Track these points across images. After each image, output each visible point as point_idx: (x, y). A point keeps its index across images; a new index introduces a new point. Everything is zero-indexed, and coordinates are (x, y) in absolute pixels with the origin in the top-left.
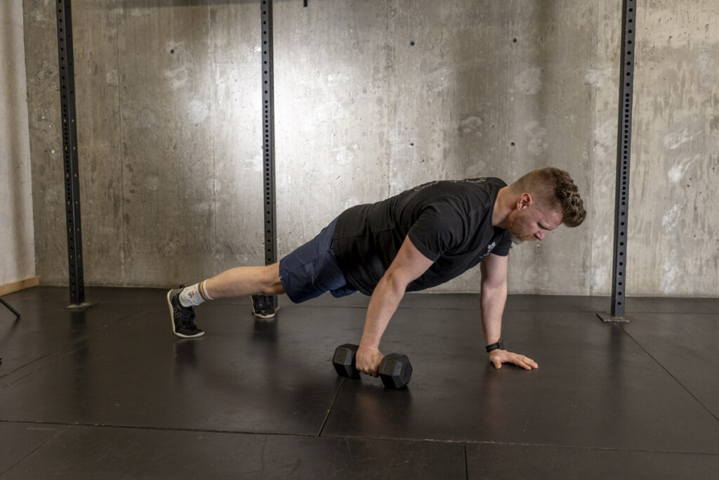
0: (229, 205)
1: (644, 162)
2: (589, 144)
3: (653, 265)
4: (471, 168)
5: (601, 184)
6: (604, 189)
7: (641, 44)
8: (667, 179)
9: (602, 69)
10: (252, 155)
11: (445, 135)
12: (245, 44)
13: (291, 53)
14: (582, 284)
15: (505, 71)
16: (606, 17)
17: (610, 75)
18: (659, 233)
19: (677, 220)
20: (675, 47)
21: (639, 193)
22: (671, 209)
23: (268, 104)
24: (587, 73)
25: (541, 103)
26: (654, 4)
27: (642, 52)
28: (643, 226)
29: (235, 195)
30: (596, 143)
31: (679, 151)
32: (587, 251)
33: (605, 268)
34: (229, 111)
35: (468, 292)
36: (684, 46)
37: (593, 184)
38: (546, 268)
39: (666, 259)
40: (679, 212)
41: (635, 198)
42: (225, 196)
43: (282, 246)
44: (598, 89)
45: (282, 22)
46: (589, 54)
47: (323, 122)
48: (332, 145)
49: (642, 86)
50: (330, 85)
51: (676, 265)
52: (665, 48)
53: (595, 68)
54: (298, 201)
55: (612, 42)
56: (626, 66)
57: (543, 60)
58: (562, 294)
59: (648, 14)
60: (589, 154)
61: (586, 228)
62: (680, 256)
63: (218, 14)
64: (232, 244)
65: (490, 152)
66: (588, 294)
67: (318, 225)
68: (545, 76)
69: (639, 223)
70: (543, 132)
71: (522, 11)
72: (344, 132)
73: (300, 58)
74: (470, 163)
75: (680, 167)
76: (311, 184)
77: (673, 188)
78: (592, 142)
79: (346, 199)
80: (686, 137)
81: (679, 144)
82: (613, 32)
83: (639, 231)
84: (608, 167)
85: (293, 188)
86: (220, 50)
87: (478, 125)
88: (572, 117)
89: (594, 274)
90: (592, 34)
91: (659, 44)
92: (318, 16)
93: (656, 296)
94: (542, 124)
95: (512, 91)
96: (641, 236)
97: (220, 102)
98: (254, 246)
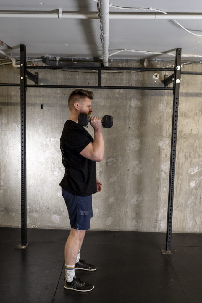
0: (7, 191)
1: (181, 179)
2: (159, 171)
3: (184, 220)
4: (111, 179)
5: (163, 187)
6: (165, 189)
7: (180, 132)
8: (189, 186)
9: (165, 141)
10: (17, 170)
11: (100, 165)
12: (15, 123)
13: (35, 128)
14: (155, 227)
15: (126, 140)
16: (166, 120)
17: (168, 144)
18: (186, 208)
19: (193, 202)
20: (193, 134)
21: (178, 192)
22: (191, 198)
23: (24, 160)
24: (158, 142)
25: (140, 154)
26: (186, 116)
27: (181, 135)
28: (180, 205)
29: (10, 187)
30: (162, 171)
31: (194, 175)
32: (158, 214)
33: (164, 221)
34: (8, 151)
35: (109, 230)
36: (197, 133)
37: (160, 187)
38: (141, 221)
39: (189, 218)
40: (194, 199)
41: (177, 193)
42: (5, 188)
43: (30, 209)
44: (163, 149)
45: (31, 115)
46: (160, 135)
47: (49, 158)
48: (52, 168)
49: (180, 149)
50: (52, 142)
51: (192, 221)
52: (189, 134)
53: (162, 141)
54: (37, 191)
55: (169, 130)
56: (173, 151)
57: (141, 136)
58: (147, 231)
59: (183, 120)
60: (159, 175)
61: (157, 205)
62: (194, 216)
63: (3, 110)
64: (8, 208)
65: (119, 173)
66: (158, 232)
67: (46, 201)
68: (142, 143)
69: (178, 204)
70: (140, 165)
71: (133, 116)
72: (58, 163)
73: (39, 130)
74: (111, 177)
75: (195, 181)
76: (43, 184)
77: (192, 190)
78: (160, 170)
79: (58, 191)
80: (197, 169)
81: (194, 172)
82: (169, 126)
83: (178, 207)
84: (166, 180)
85: (35, 185)
86: (4, 125)
87: (114, 162)
88: (152, 160)
89: (160, 223)
90: (161, 127)
91: (187, 132)
92: (47, 113)
93: (184, 233)
94: (140, 162)
95: (128, 148)
96: (179, 208)
97: (4, 147)
98: (18, 209)
